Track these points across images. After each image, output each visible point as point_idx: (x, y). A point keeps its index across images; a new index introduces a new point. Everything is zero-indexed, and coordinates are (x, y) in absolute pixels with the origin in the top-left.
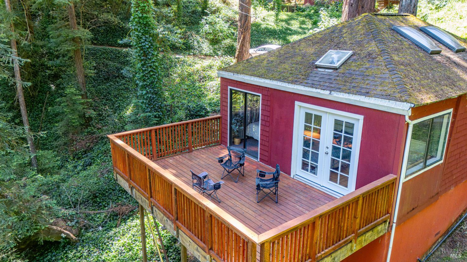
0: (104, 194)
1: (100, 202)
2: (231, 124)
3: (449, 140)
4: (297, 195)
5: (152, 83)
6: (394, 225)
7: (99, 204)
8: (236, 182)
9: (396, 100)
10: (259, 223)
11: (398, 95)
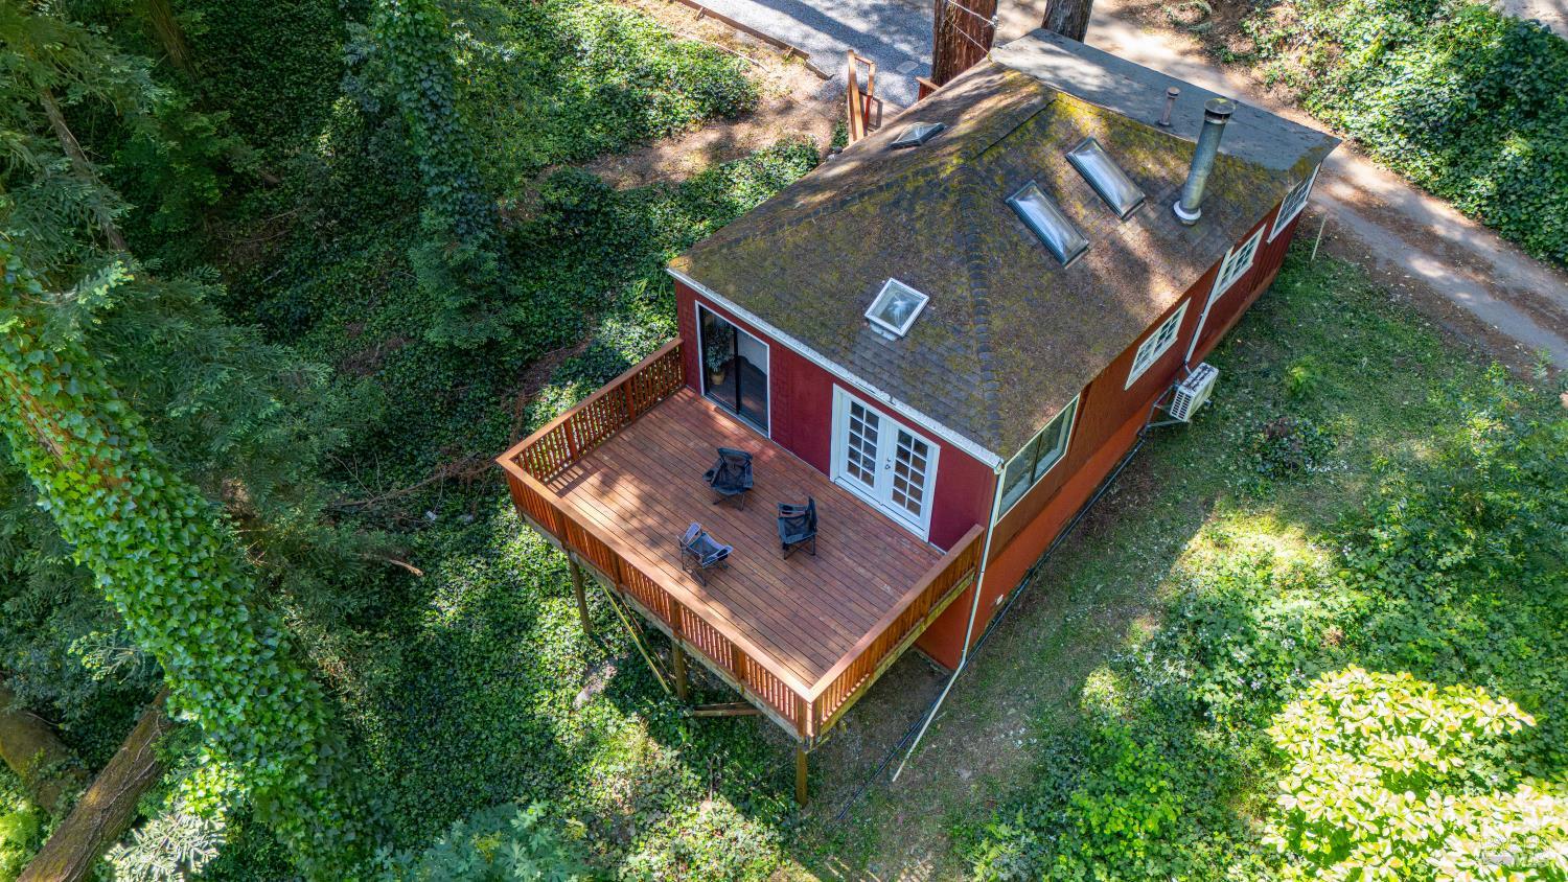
0: (401, 427)
1: (399, 448)
2: (705, 358)
3: (1076, 425)
4: (843, 528)
5: (463, 165)
6: (982, 575)
7: (397, 452)
8: (741, 510)
9: (982, 445)
10: (794, 607)
11: (986, 435)
